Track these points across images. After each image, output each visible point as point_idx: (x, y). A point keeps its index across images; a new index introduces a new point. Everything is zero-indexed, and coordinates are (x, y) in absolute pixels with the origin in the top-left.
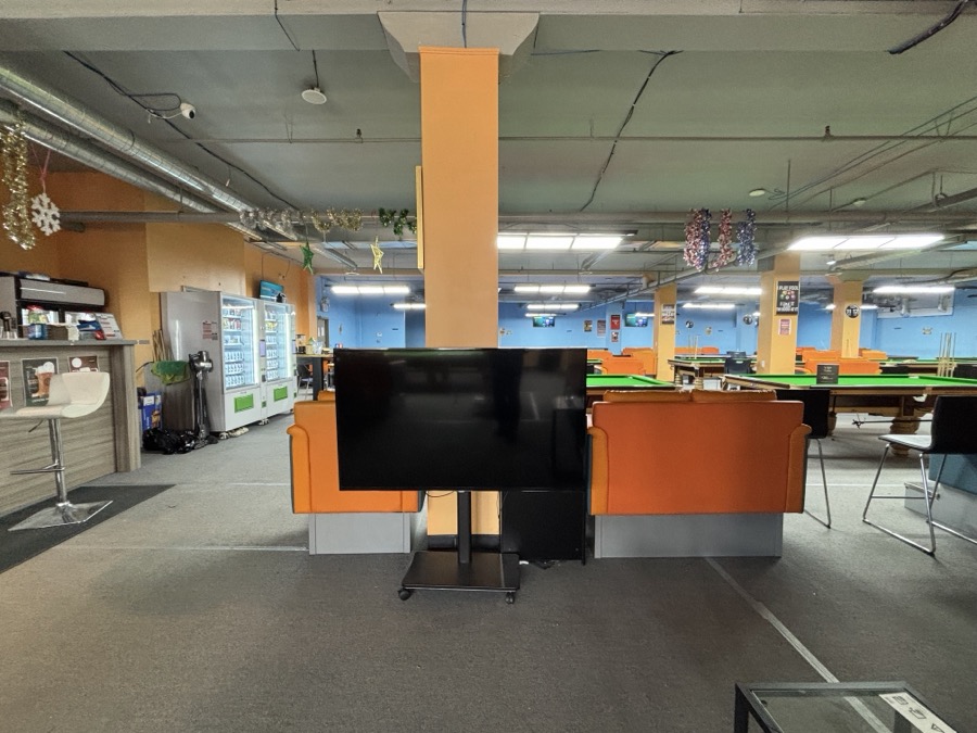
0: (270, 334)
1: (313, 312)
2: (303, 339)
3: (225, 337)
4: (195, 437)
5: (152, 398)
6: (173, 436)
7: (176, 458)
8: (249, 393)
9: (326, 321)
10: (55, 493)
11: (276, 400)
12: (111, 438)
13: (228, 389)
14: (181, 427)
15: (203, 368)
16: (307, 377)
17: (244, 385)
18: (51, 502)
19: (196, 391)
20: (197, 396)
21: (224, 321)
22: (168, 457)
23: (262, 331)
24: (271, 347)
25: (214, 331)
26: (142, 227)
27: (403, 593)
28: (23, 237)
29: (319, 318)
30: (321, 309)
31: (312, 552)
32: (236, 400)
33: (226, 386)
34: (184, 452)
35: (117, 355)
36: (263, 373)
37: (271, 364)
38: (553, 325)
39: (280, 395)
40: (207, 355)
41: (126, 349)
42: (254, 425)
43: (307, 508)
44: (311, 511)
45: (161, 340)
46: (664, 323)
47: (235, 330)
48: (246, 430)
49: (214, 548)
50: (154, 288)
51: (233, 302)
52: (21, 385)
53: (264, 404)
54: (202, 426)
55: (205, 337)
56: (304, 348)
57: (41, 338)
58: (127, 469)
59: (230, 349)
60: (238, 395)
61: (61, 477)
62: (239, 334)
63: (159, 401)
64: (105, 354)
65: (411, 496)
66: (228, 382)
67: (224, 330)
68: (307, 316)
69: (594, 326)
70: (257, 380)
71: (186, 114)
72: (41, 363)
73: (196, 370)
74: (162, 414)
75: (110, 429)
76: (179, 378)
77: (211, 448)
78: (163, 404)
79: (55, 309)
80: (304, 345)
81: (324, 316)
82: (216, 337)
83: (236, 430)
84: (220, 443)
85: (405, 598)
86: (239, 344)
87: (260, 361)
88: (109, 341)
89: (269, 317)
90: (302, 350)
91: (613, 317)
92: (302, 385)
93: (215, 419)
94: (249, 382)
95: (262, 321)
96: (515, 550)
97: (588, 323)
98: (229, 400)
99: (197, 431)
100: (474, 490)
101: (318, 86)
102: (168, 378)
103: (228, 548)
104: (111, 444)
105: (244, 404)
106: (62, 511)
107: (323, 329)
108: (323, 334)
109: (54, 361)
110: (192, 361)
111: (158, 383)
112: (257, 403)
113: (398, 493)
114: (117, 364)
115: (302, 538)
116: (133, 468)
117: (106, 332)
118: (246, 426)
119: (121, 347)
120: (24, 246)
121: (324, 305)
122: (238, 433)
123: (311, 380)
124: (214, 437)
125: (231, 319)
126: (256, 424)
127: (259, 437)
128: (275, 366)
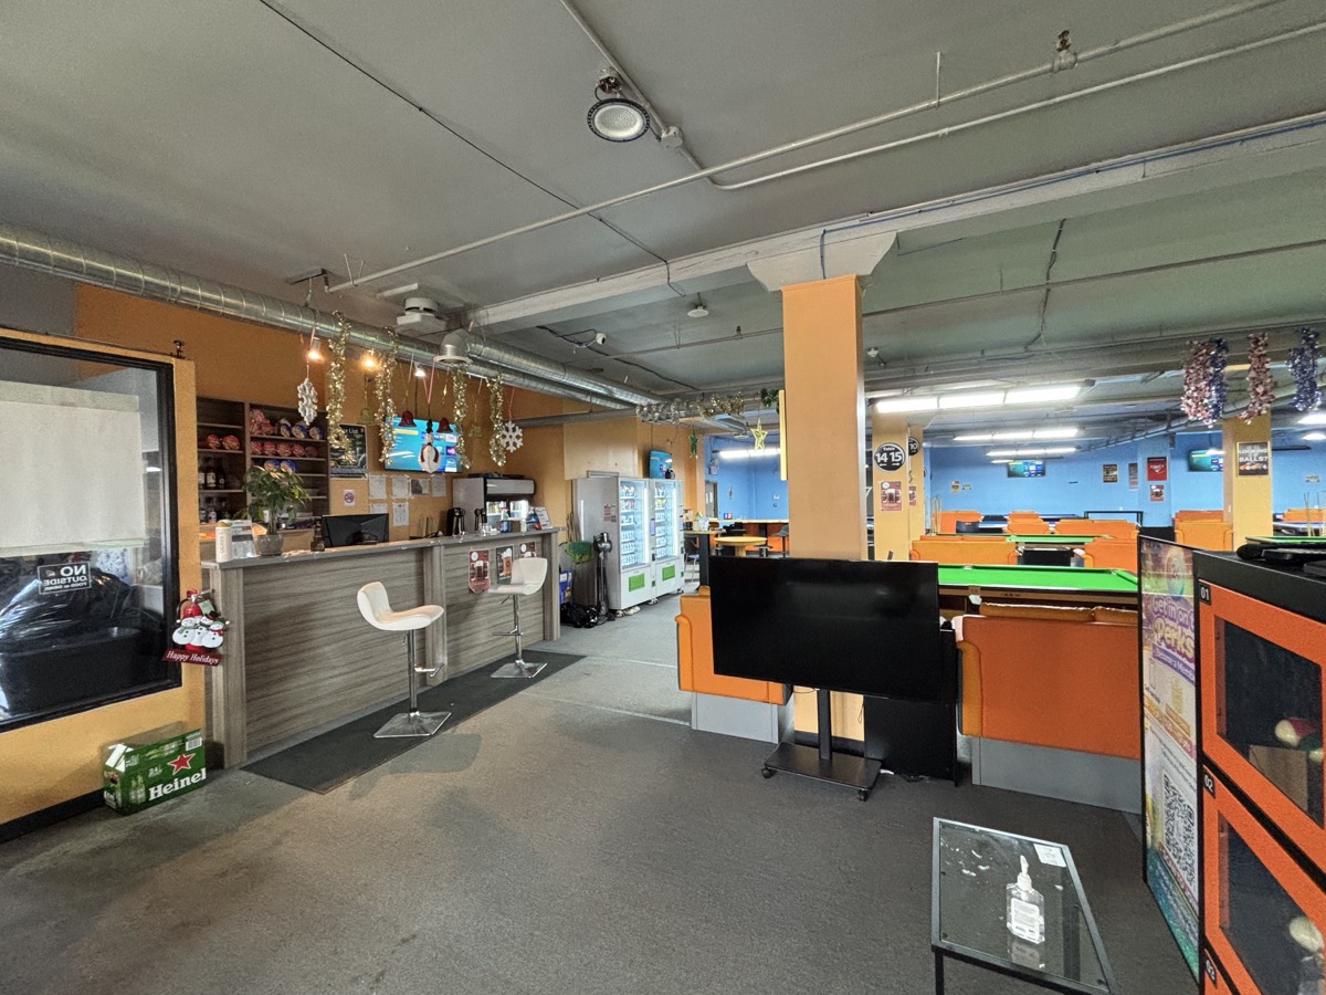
0: (659, 511)
1: (701, 476)
2: (690, 513)
3: (622, 518)
4: (597, 614)
5: (565, 575)
6: (581, 610)
7: (583, 631)
8: (641, 572)
9: (715, 485)
10: (514, 651)
11: (664, 579)
12: (541, 610)
13: (624, 567)
14: (586, 603)
15: (604, 549)
16: (695, 554)
17: (636, 564)
18: (512, 658)
19: (599, 569)
20: (599, 575)
21: (621, 502)
22: (577, 630)
23: (653, 511)
24: (659, 524)
25: (613, 513)
26: (561, 426)
27: (765, 772)
28: (499, 457)
29: (707, 482)
30: (710, 472)
31: (694, 728)
32: (630, 579)
33: (622, 565)
34: (589, 627)
35: (547, 540)
36: (652, 552)
37: (661, 542)
38: (1043, 473)
39: (668, 574)
40: (608, 537)
41: (553, 535)
42: (645, 605)
43: (690, 687)
44: (693, 691)
45: (573, 524)
46: (1243, 473)
47: (630, 510)
48: (638, 609)
49: (618, 711)
50: (568, 477)
51: (628, 484)
52: (494, 567)
53: (654, 583)
54: (603, 603)
55: (606, 519)
56: (691, 524)
57: (507, 531)
58: (551, 639)
59: (625, 529)
60: (632, 574)
61: (519, 639)
62: (633, 513)
63: (570, 578)
64: (539, 540)
65: (777, 689)
66: (624, 562)
67: (621, 511)
68: (695, 482)
69: (1122, 472)
70: (647, 559)
71: (599, 341)
72: (504, 549)
73: (598, 550)
74: (572, 590)
75: (541, 603)
76: (586, 558)
77: (609, 625)
78: (573, 580)
79: (504, 500)
80: (691, 520)
81: (712, 479)
82: (615, 519)
83: (630, 608)
84: (617, 620)
85: (767, 777)
86: (632, 523)
87: (650, 541)
88: (545, 529)
89: (658, 493)
90: (689, 526)
91: (1151, 461)
92: (689, 561)
93: (613, 598)
94: (640, 561)
95: (652, 501)
96: (880, 758)
97: (1108, 469)
98: (625, 578)
99: (599, 609)
100: (834, 690)
101: (701, 305)
102: (577, 557)
103: (629, 713)
104: (541, 615)
105: (637, 583)
106: (519, 666)
107: (711, 495)
108: (712, 500)
109: (511, 547)
110: (596, 542)
111: (570, 561)
112: (648, 582)
113: (765, 683)
114: (546, 546)
115: (686, 714)
116: (555, 638)
117: (542, 523)
118: (638, 605)
119: (550, 534)
120: (500, 464)
121: (712, 468)
122: (632, 611)
123: (698, 556)
124: (612, 614)
125: (626, 500)
126: (647, 603)
127: (650, 617)
128: (663, 543)
